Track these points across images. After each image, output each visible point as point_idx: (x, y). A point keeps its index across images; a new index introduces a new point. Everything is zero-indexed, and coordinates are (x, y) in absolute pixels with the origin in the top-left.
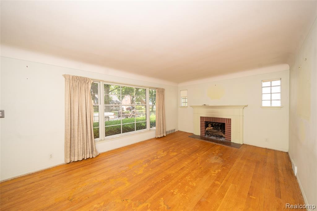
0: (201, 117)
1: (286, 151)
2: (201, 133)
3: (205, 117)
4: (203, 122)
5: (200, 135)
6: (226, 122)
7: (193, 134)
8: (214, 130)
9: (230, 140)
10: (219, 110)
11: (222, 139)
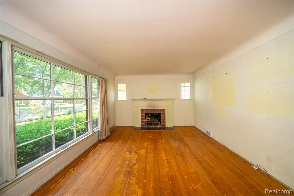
0: (141, 109)
1: (193, 125)
2: (141, 124)
3: (145, 109)
4: (143, 114)
5: (140, 126)
6: (162, 112)
7: (134, 127)
8: (151, 120)
9: (165, 126)
10: (157, 103)
11: (159, 126)
